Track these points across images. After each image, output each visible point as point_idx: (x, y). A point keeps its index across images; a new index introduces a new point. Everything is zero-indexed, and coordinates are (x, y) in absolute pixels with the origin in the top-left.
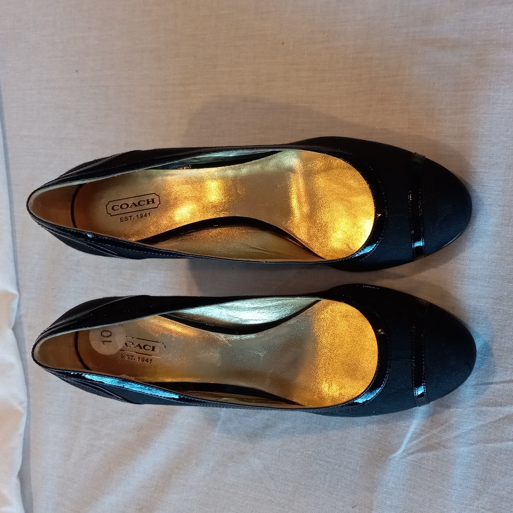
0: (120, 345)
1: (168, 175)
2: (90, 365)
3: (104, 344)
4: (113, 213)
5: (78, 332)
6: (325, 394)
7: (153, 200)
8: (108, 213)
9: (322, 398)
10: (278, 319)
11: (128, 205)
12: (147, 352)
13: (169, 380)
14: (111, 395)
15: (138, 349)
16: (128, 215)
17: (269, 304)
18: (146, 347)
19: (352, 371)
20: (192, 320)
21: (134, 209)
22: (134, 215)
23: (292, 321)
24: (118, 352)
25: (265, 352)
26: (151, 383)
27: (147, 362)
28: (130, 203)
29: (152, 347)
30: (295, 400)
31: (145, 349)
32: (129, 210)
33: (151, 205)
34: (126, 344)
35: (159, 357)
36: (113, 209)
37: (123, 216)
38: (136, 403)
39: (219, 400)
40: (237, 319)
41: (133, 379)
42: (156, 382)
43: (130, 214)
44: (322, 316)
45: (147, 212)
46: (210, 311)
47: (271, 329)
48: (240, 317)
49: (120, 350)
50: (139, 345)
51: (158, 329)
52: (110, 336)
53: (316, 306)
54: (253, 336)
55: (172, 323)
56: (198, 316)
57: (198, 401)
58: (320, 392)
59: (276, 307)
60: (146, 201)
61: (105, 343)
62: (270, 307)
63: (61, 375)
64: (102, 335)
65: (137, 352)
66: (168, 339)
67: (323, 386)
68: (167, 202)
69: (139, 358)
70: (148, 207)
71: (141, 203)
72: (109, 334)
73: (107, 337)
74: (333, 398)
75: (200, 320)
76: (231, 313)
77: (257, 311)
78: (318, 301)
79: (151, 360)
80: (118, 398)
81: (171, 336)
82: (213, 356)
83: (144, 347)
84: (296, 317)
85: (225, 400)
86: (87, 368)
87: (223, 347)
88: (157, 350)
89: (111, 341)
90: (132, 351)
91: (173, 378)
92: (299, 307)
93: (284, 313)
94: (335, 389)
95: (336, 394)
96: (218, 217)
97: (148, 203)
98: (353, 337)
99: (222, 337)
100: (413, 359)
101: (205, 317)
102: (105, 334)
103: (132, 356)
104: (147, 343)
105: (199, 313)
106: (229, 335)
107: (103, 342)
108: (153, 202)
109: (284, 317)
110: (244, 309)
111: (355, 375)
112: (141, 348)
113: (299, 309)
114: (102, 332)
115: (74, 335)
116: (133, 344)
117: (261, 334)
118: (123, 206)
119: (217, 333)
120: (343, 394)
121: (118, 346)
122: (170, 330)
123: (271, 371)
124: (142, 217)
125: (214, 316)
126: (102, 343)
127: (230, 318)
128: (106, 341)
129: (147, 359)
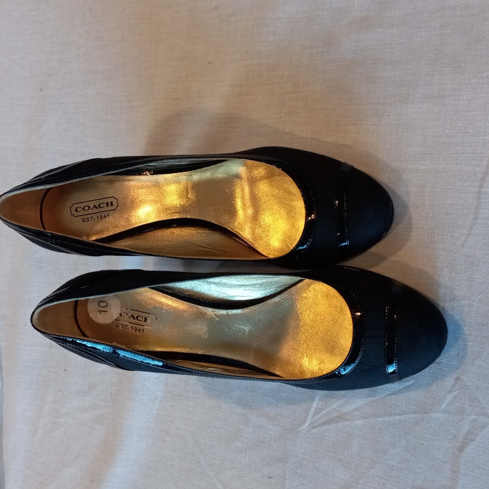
0: (115, 315)
1: (125, 180)
2: (87, 333)
3: (100, 313)
4: (76, 214)
5: (77, 301)
6: (306, 368)
7: (112, 203)
8: (72, 214)
9: (303, 372)
10: (263, 296)
11: (89, 207)
12: (139, 322)
13: (159, 349)
14: (103, 361)
15: (131, 320)
16: (89, 216)
17: (254, 282)
18: (139, 318)
19: (331, 348)
20: (182, 294)
21: (95, 210)
22: (95, 216)
23: (276, 299)
24: (113, 321)
25: (250, 327)
26: (142, 352)
27: (140, 331)
28: (91, 205)
29: (144, 318)
30: (277, 373)
31: (137, 319)
32: (90, 211)
33: (110, 208)
34: (121, 314)
35: (149, 327)
36: (76, 210)
37: (85, 217)
38: (127, 370)
39: (205, 370)
40: (224, 295)
41: (124, 347)
42: (148, 351)
43: (91, 216)
44: (305, 295)
45: (106, 213)
46: (199, 286)
47: (256, 306)
48: (227, 293)
49: (115, 320)
50: (132, 316)
51: (150, 302)
52: (106, 306)
53: (299, 285)
54: (239, 311)
55: (164, 296)
56: (188, 291)
57: (184, 370)
58: (301, 366)
59: (261, 285)
60: (106, 204)
62: (255, 284)
63: (57, 340)
64: (98, 305)
65: (131, 322)
66: (159, 311)
67: (303, 361)
68: (124, 204)
69: (132, 328)
70: (107, 209)
71: (101, 206)
72: (105, 304)
73: (104, 307)
74: (313, 372)
75: (190, 295)
76: (219, 289)
77: (244, 288)
78: (302, 280)
79: (143, 330)
80: (110, 364)
81: (162, 309)
82: (201, 329)
83: (137, 317)
84: (281, 295)
85: (211, 370)
86: (85, 335)
87: (211, 321)
88: (149, 320)
89: (106, 311)
90: (126, 321)
91: (163, 347)
92: (283, 285)
93: (269, 291)
94: (314, 364)
95: (316, 369)
96: (170, 218)
97: (107, 206)
98: (333, 315)
99: (210, 311)
100: (386, 338)
101: (194, 292)
102: (102, 304)
103: (126, 326)
104: (140, 314)
105: (189, 288)
106: (216, 310)
107: (100, 311)
108: (112, 205)
109: (269, 294)
110: (231, 286)
111: (334, 351)
112: (134, 319)
113: (284, 287)
114: (100, 302)
115: (74, 304)
116: (127, 314)
117: (246, 310)
118: (86, 208)
119: (205, 308)
120: (322, 369)
121: (113, 316)
122: (161, 303)
123: (255, 345)
124: (101, 218)
125: (202, 291)
126: (98, 313)
127: (217, 293)
128: (103, 311)
129: (140, 329)
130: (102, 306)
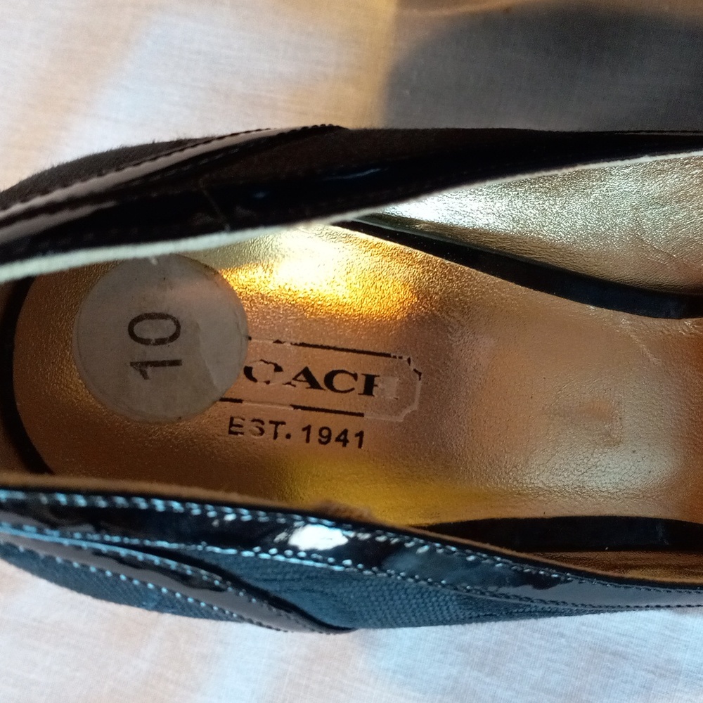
0: (222, 378)
3: (144, 375)
12: (341, 401)
18: (337, 381)
29: (362, 379)
31: (331, 388)
34: (247, 371)
49: (221, 399)
50: (306, 372)
52: (174, 337)
61: (149, 370)
64: (131, 333)
65: (299, 402)
69: (307, 429)
72: (167, 328)
73: (161, 342)
79: (361, 435)
83: (329, 378)
89: (175, 363)
90: (277, 399)
102: (149, 330)
103: (277, 424)
116: (278, 369)
126: (134, 376)
128: (155, 364)
129: (345, 432)
130: (153, 336)
